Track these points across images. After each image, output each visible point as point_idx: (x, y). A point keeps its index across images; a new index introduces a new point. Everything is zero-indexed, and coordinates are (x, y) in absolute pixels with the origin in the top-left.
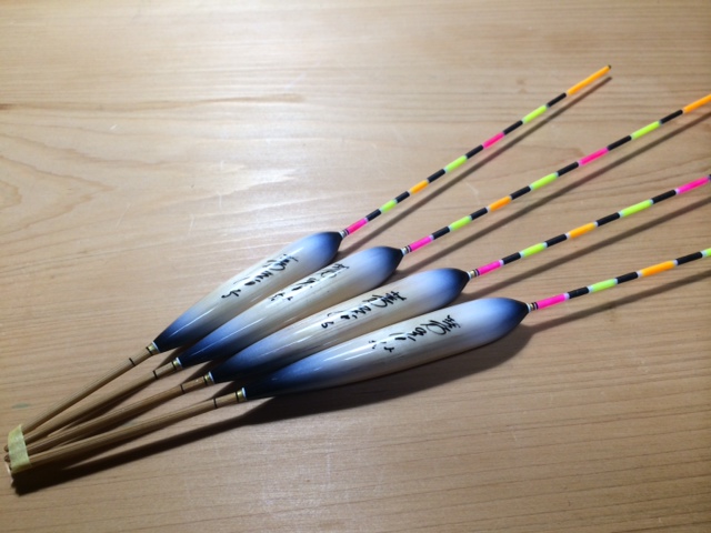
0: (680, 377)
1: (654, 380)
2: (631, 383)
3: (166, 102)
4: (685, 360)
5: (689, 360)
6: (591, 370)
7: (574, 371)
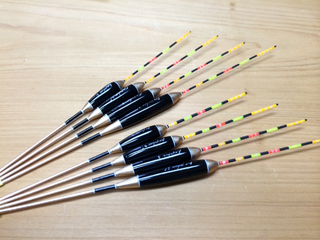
0: (297, 183)
4: (301, 173)
5: (304, 173)
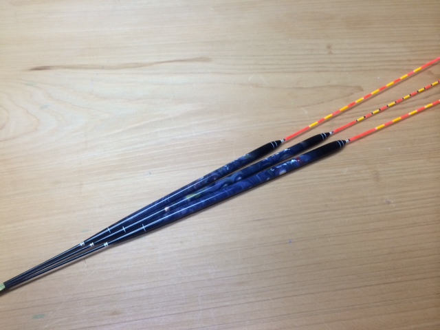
1: (397, 211)
2: (386, 212)
3: (137, 63)
6: (366, 206)
7: (358, 207)
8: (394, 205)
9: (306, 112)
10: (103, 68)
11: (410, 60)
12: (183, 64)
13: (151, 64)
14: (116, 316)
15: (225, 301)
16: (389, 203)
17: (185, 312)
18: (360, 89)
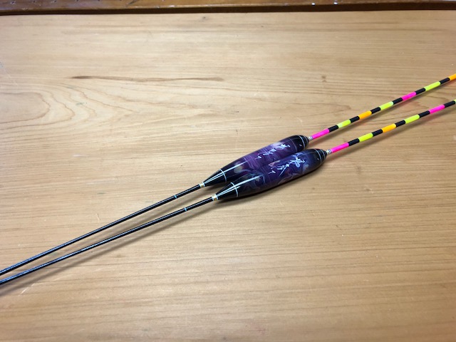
1: (375, 197)
2: (365, 197)
6: (349, 192)
7: (341, 192)
8: (373, 192)
9: (301, 121)
10: (132, 80)
11: (391, 91)
12: (200, 81)
13: (172, 80)
14: (120, 259)
15: (217, 254)
16: (368, 190)
17: (181, 260)
18: (349, 108)
